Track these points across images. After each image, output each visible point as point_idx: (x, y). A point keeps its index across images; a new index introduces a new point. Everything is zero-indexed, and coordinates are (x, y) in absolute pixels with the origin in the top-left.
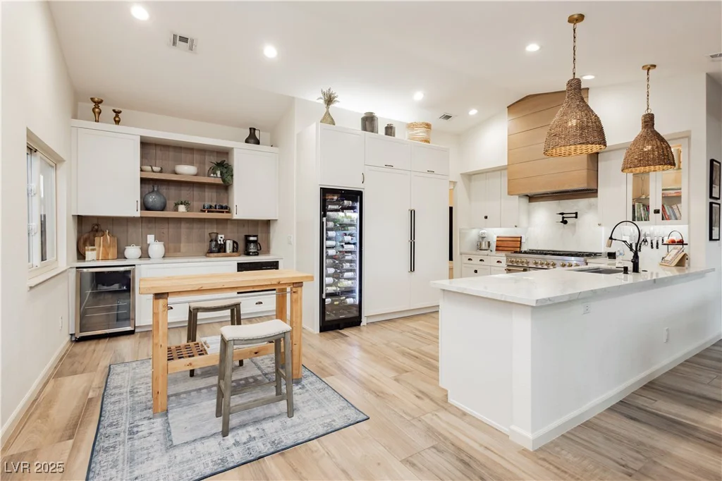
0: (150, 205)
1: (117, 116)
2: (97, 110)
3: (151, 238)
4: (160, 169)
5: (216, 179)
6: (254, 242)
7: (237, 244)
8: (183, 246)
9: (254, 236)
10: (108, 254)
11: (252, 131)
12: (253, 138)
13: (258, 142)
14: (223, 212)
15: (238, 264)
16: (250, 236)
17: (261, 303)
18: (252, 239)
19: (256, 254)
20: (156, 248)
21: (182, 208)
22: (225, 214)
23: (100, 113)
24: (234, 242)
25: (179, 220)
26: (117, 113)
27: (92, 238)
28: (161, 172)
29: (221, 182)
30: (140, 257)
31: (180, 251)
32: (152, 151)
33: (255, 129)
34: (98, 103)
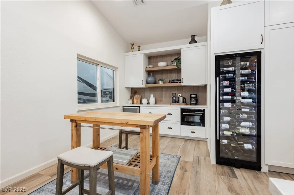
0: (149, 82)
1: (139, 48)
2: (132, 48)
3: (152, 96)
4: (152, 66)
5: (174, 66)
6: (194, 98)
7: (185, 98)
8: (164, 100)
9: (194, 95)
10: (137, 102)
11: (193, 37)
12: (193, 41)
13: (196, 42)
14: (178, 82)
15: (181, 109)
16: (192, 95)
17: (194, 132)
18: (193, 96)
19: (196, 104)
20: (152, 100)
21: (160, 82)
22: (179, 83)
23: (133, 49)
24: (183, 98)
25: (162, 88)
26: (139, 47)
27: (134, 95)
28: (153, 67)
29: (177, 68)
30: (147, 104)
31: (162, 102)
32: (152, 60)
33: (194, 36)
34: (133, 45)
